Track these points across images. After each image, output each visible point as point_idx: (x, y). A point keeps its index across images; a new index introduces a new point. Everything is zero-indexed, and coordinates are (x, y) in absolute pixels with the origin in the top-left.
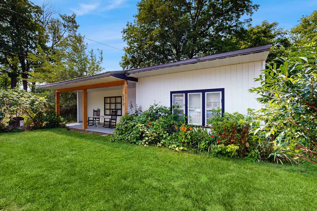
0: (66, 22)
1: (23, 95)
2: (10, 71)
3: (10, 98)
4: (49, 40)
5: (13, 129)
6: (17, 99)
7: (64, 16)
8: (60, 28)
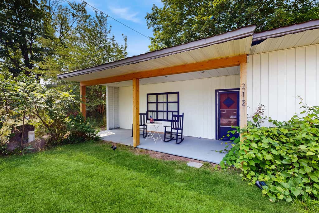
0: (75, 11)
1: (34, 87)
2: (12, 66)
3: (12, 92)
4: (57, 30)
5: (17, 150)
6: (26, 94)
7: (73, 4)
8: (68, 18)
